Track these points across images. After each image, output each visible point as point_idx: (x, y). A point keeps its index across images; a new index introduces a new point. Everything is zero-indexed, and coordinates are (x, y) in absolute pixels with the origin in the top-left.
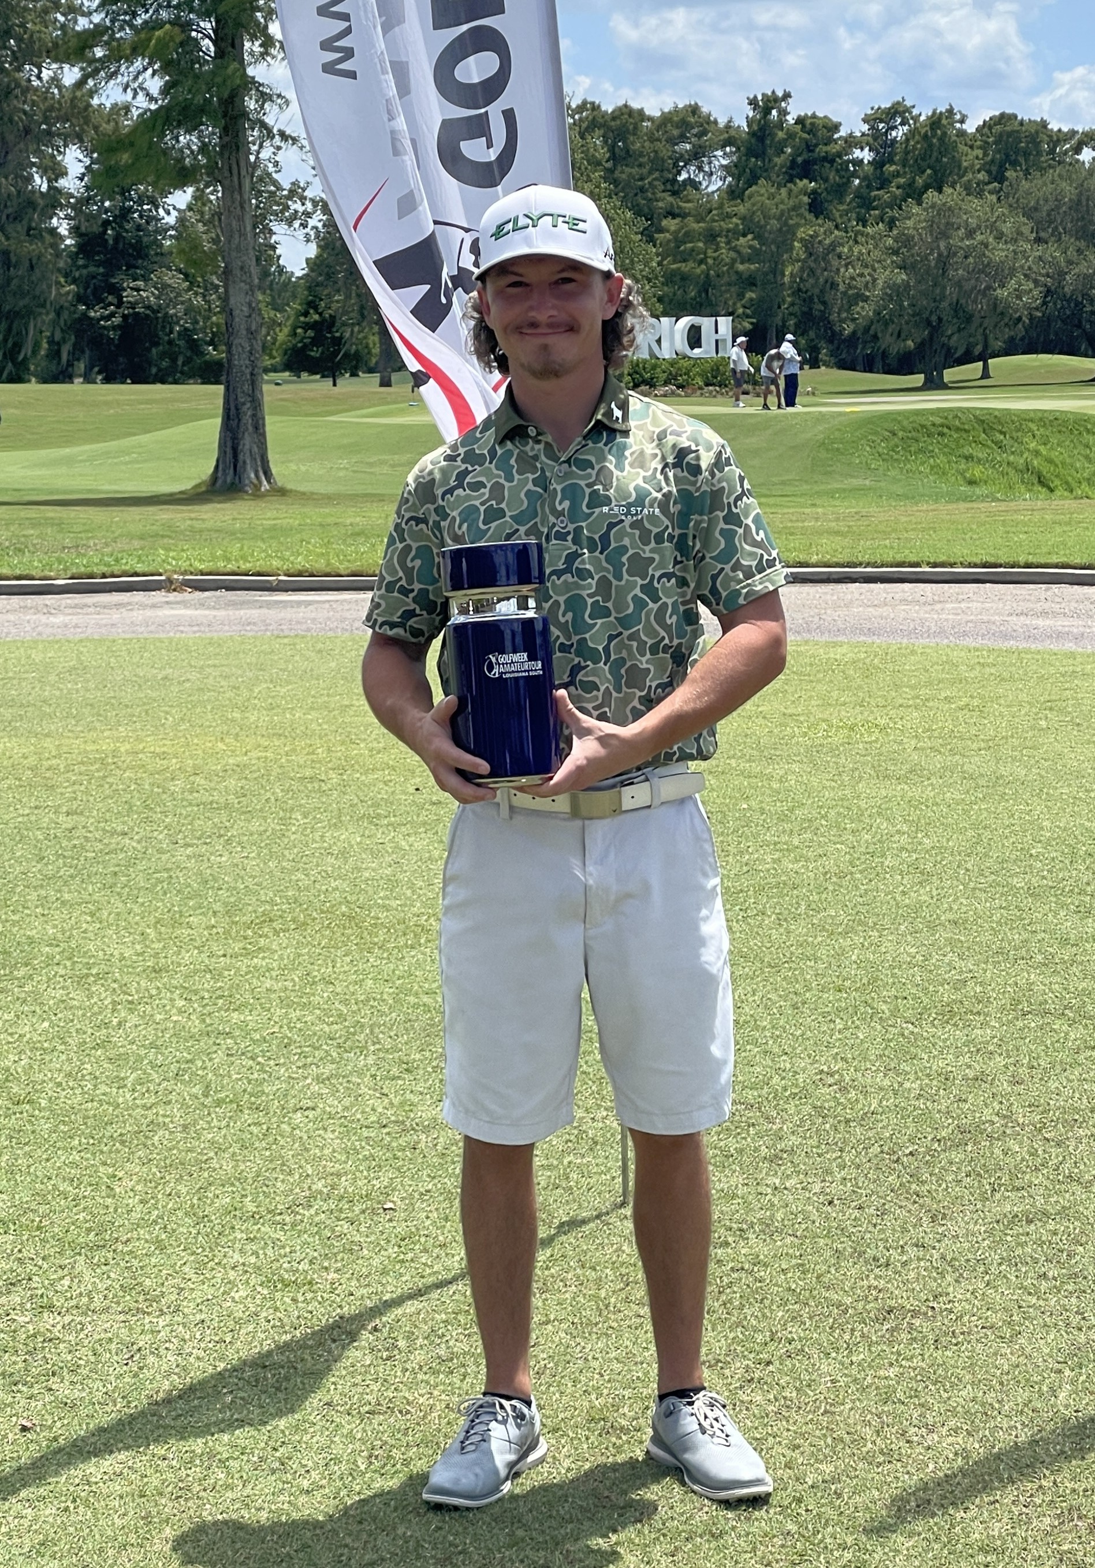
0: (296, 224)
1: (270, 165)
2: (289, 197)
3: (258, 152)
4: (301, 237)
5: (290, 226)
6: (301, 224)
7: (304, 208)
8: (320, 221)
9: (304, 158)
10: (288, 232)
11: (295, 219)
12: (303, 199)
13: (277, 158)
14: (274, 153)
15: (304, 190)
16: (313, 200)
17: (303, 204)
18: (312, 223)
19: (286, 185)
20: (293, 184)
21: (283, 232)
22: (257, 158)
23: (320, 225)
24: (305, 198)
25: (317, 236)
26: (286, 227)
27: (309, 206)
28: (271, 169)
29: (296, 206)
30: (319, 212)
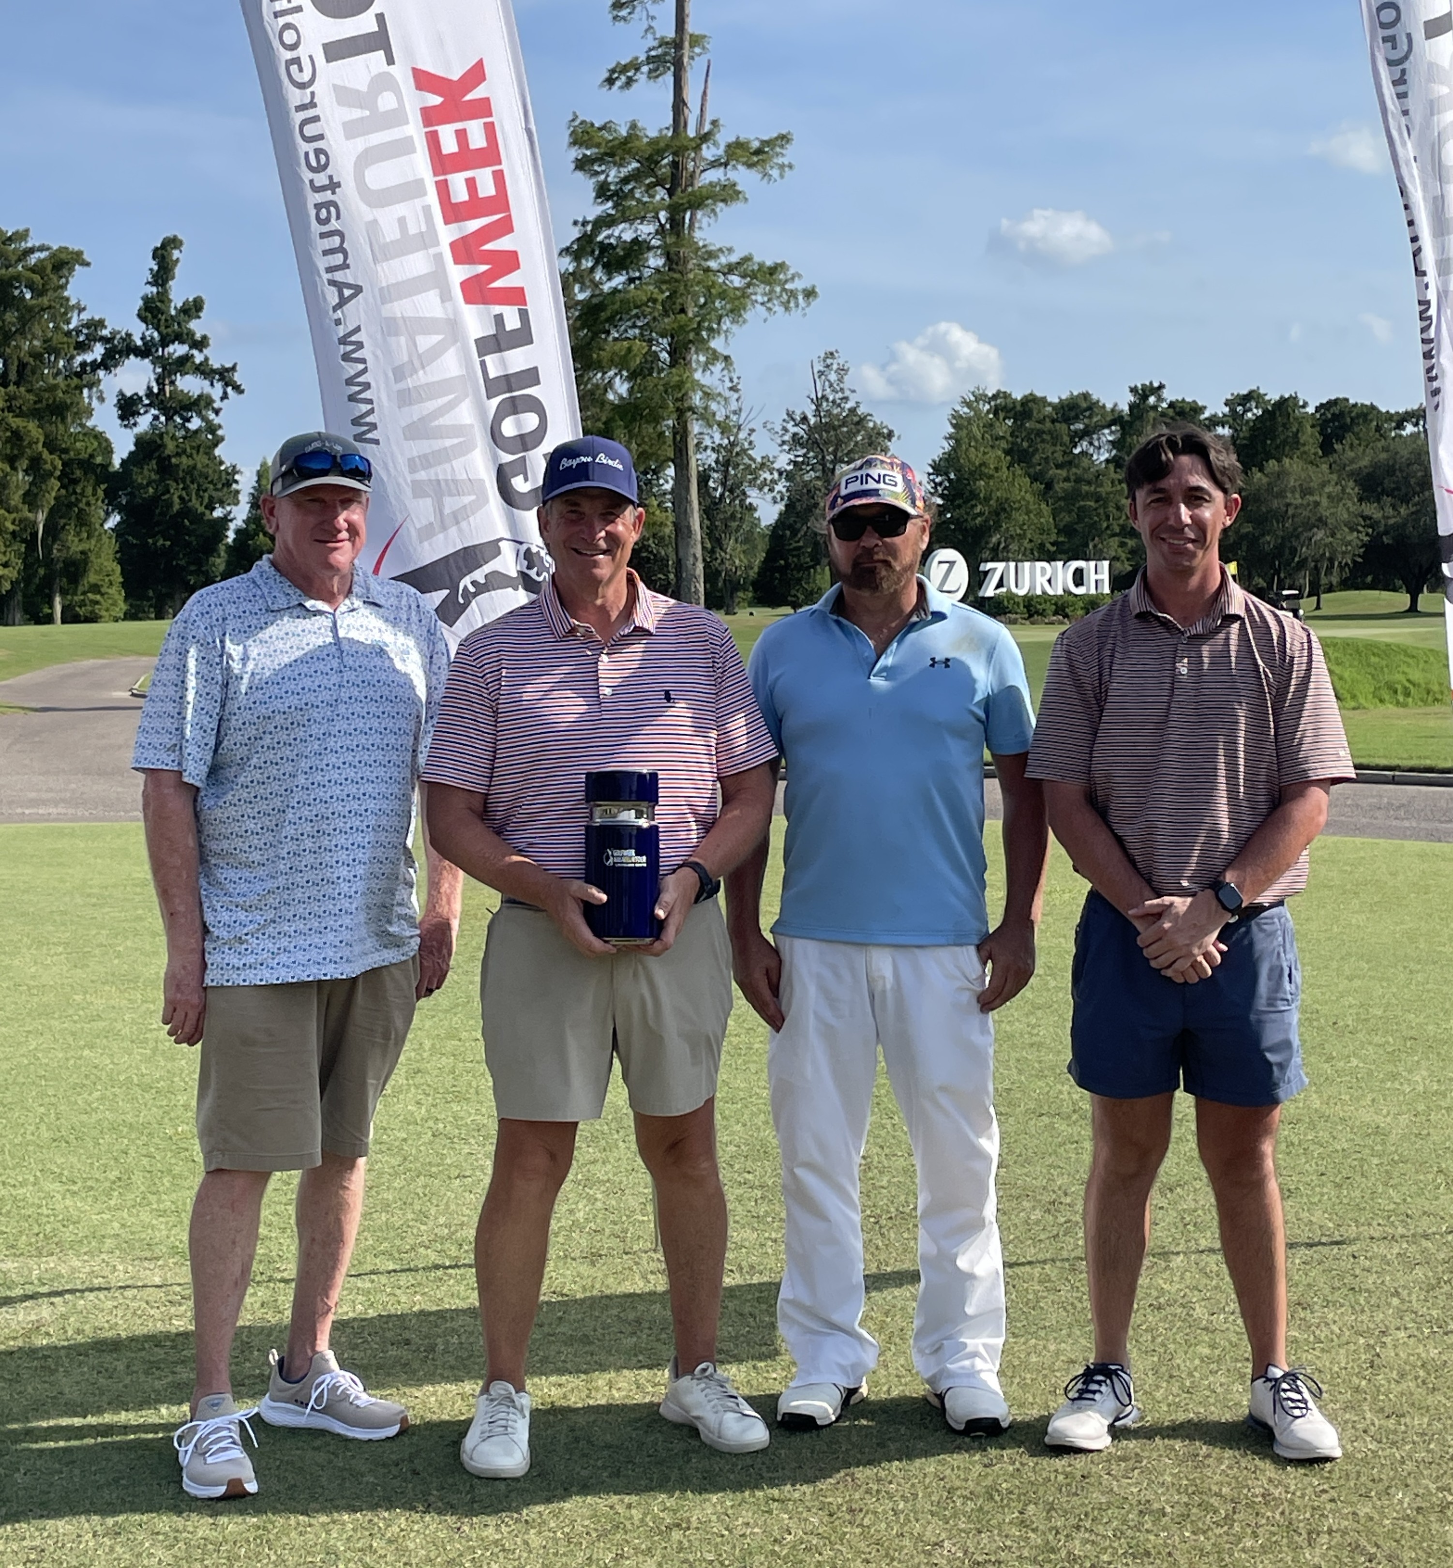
3: (737, 434)
8: (784, 487)
14: (749, 435)
16: (778, 470)
22: (736, 438)
23: (784, 490)
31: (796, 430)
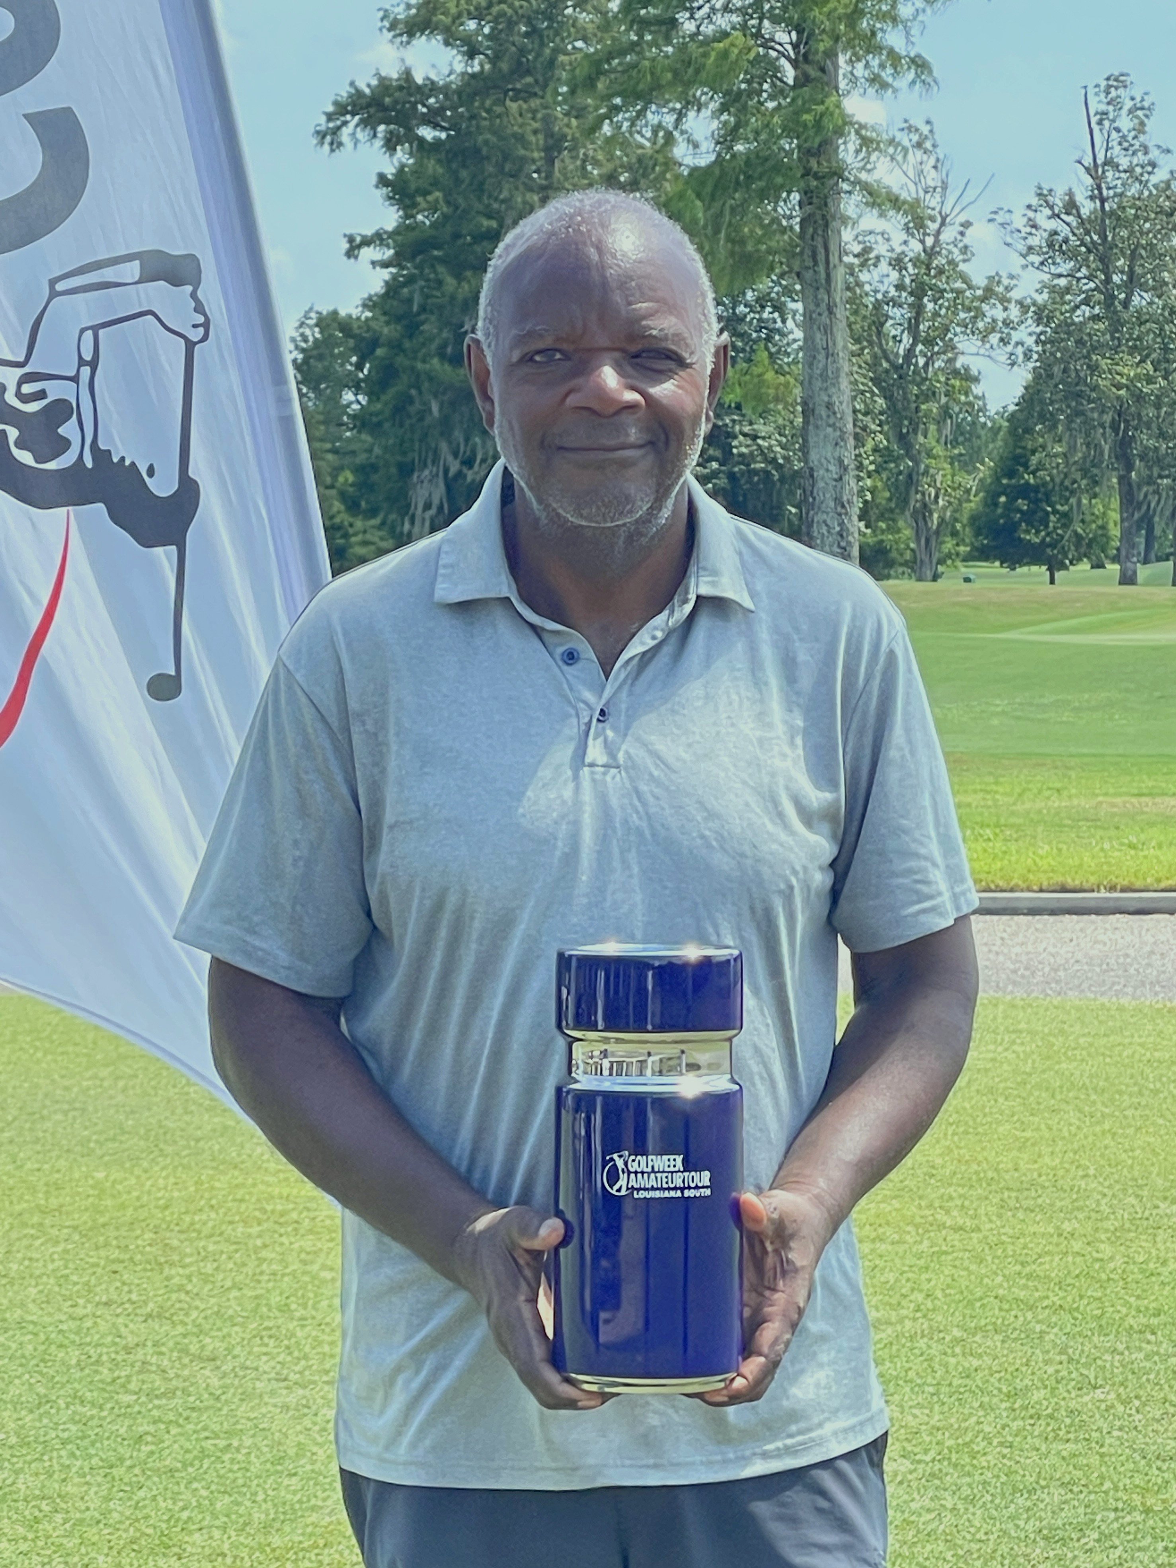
0: (994, 338)
1: (956, 251)
2: (984, 299)
3: (938, 232)
4: (1003, 358)
5: (984, 339)
6: (1002, 340)
7: (1005, 315)
8: (1030, 334)
9: (1009, 240)
10: (982, 351)
11: (993, 330)
12: (1004, 301)
13: (966, 241)
14: (962, 234)
15: (1008, 289)
16: (1020, 303)
17: (1006, 309)
18: (1016, 336)
19: (979, 280)
20: (991, 278)
21: (974, 350)
22: (937, 241)
23: (1030, 341)
24: (1009, 301)
25: (1027, 357)
26: (979, 343)
27: (1014, 312)
28: (957, 256)
29: (994, 312)
30: (1030, 321)
31: (1053, 224)
